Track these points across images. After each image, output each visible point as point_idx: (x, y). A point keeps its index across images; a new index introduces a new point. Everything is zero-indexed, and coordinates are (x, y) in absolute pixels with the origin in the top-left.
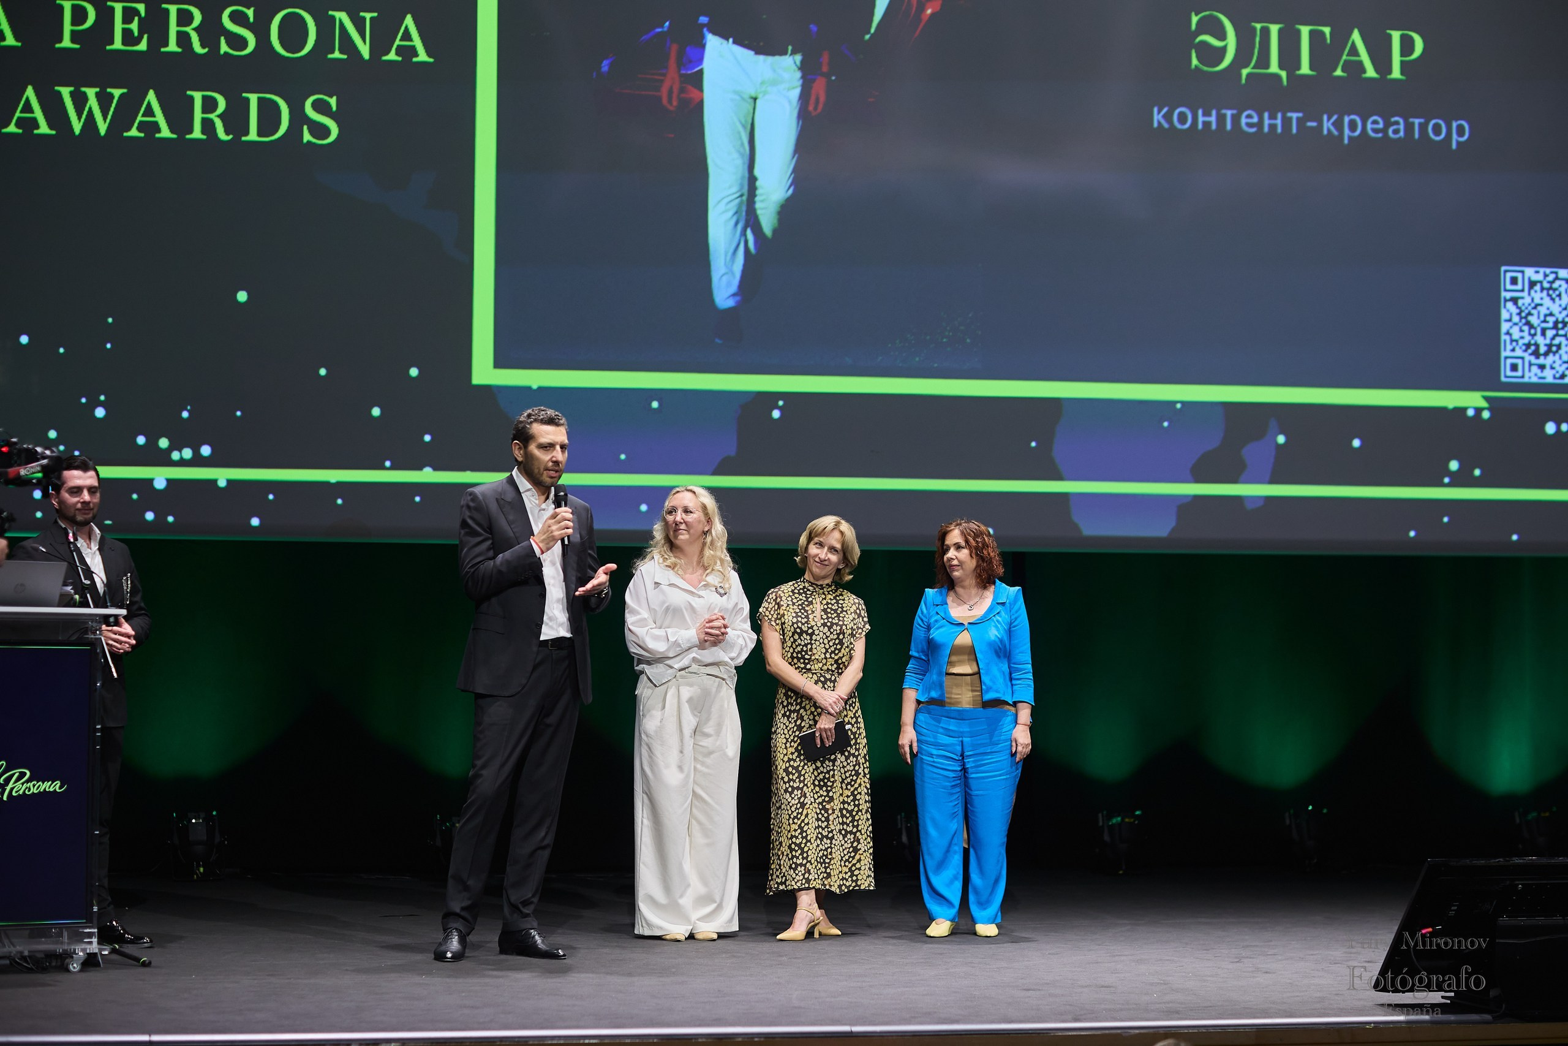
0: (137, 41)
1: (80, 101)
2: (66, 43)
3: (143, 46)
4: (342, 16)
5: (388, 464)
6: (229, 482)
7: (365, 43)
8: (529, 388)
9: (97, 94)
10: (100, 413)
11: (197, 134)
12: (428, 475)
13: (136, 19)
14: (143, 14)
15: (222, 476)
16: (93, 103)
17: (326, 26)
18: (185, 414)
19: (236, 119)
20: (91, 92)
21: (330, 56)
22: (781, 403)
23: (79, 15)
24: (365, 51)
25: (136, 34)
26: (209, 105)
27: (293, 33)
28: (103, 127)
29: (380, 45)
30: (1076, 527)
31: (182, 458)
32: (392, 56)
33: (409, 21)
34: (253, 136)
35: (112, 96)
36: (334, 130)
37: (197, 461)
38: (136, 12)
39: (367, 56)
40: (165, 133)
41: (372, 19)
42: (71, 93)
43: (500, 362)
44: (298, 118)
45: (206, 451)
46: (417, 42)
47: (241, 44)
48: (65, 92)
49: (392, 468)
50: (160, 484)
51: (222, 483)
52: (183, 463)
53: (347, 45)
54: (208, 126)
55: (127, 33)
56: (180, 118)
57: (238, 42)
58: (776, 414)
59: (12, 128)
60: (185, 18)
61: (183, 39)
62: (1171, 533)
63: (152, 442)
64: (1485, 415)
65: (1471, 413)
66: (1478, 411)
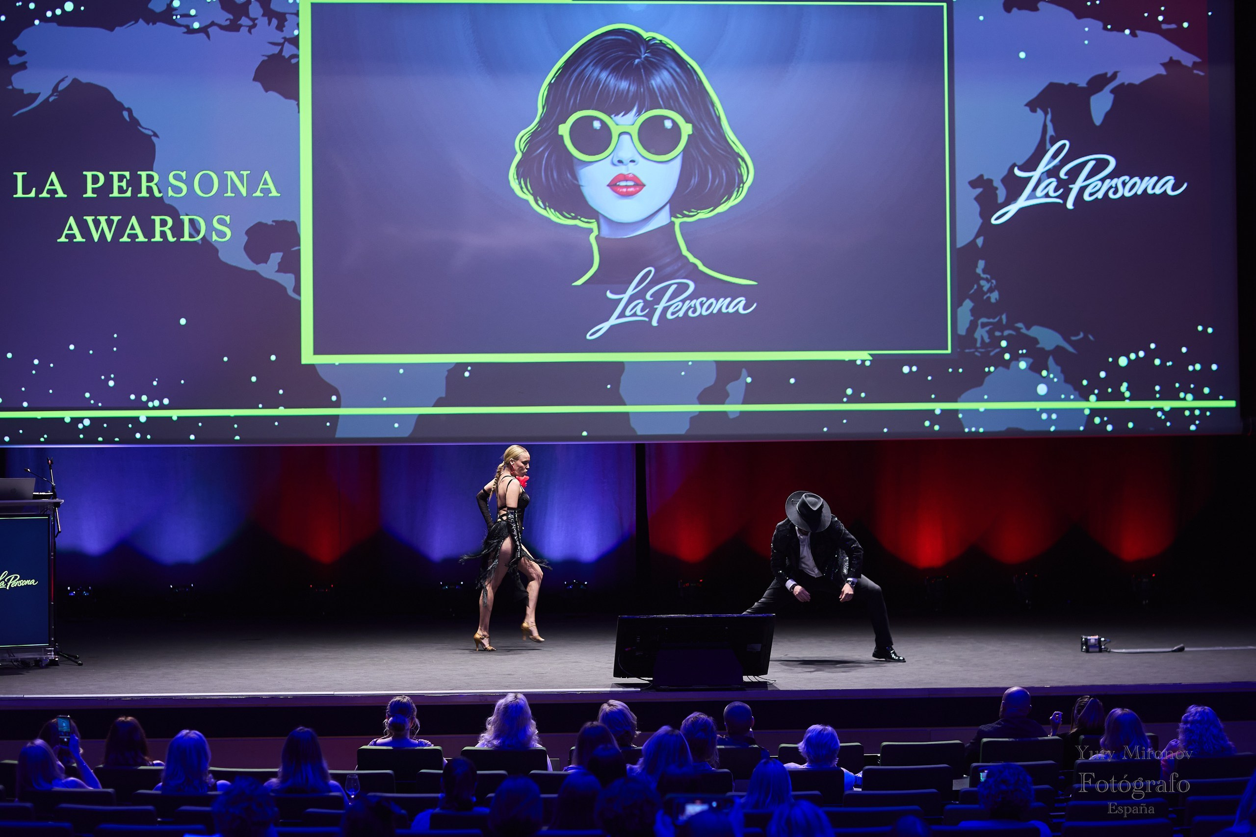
0: (126, 191)
1: (97, 223)
2: (89, 194)
3: (128, 194)
4: (231, 174)
5: (260, 406)
6: (178, 418)
7: (243, 186)
8: (334, 364)
9: (106, 220)
10: (111, 383)
11: (158, 238)
12: (282, 411)
13: (125, 180)
14: (128, 178)
15: (175, 414)
16: (104, 225)
17: (223, 180)
18: (155, 383)
19: (178, 229)
20: (103, 219)
21: (225, 195)
22: (469, 368)
23: (95, 179)
24: (244, 191)
25: (125, 188)
26: (163, 223)
27: (206, 183)
28: (109, 237)
29: (251, 189)
30: (633, 430)
31: (154, 406)
32: (258, 194)
33: (267, 175)
34: (186, 238)
35: (113, 221)
36: (229, 233)
37: (162, 407)
38: (124, 177)
39: (244, 194)
40: (141, 238)
41: (247, 175)
42: (93, 220)
43: (317, 351)
44: (210, 228)
45: (166, 401)
46: (271, 185)
47: (179, 190)
48: (89, 219)
49: (263, 408)
50: (143, 420)
51: (175, 418)
52: (154, 408)
53: (235, 188)
54: (163, 234)
55: (120, 188)
56: (149, 231)
57: (177, 190)
58: (467, 374)
59: (63, 239)
60: (150, 179)
61: (149, 190)
62: (686, 432)
63: (138, 397)
64: (868, 363)
65: (859, 363)
66: (863, 361)
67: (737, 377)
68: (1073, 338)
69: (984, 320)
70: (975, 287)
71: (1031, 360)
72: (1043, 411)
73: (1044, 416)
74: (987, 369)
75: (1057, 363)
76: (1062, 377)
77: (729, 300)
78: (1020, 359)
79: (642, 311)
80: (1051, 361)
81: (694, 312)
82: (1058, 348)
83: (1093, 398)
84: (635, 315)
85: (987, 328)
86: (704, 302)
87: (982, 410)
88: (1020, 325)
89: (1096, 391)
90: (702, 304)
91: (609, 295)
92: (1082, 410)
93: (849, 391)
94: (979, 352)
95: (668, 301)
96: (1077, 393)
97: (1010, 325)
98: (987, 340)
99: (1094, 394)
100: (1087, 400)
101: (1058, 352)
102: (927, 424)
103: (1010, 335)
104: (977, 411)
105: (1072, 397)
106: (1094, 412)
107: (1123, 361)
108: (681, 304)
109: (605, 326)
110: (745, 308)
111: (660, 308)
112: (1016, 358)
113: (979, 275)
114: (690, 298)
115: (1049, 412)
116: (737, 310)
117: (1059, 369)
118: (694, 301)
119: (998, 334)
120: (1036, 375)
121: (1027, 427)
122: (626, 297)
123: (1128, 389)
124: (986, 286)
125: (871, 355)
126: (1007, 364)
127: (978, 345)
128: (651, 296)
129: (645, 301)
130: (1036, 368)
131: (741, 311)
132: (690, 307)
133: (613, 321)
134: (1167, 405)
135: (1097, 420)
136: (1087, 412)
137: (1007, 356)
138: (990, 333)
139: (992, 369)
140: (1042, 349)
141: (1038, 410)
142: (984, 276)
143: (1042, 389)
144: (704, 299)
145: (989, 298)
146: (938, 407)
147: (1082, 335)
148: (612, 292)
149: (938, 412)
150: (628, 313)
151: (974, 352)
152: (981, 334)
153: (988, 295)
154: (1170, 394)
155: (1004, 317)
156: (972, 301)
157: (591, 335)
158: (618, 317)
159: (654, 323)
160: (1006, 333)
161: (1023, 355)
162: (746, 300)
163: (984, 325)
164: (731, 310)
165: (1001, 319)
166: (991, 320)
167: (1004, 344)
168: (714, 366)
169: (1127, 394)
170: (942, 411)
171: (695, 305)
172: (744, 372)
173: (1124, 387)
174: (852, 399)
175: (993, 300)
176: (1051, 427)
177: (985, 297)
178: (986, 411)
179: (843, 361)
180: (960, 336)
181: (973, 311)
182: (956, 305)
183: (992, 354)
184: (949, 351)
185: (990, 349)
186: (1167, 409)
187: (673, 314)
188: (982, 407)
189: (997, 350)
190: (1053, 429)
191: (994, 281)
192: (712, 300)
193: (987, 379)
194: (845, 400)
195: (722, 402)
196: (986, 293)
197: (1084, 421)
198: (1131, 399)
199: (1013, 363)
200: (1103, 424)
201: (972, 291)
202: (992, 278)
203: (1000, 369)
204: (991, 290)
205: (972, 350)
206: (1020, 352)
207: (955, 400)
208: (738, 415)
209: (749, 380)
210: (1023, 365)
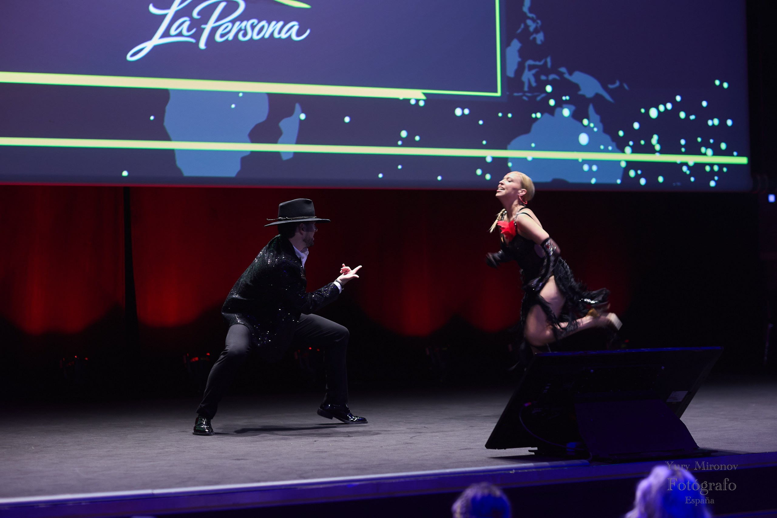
30: (180, 171)
62: (237, 175)
64: (422, 104)
65: (413, 102)
66: (417, 101)
67: (290, 113)
68: (611, 86)
69: (530, 62)
70: (522, 26)
71: (573, 108)
72: (585, 162)
73: (586, 168)
74: (533, 116)
75: (597, 112)
76: (601, 125)
77: (281, 23)
78: (564, 106)
79: (189, 30)
80: (591, 110)
81: (245, 35)
82: (598, 96)
83: (628, 150)
84: (180, 34)
85: (534, 71)
86: (255, 24)
87: (530, 159)
88: (563, 70)
89: (631, 143)
90: (253, 27)
91: (152, 9)
92: (619, 162)
93: (404, 134)
94: (527, 97)
95: (218, 20)
96: (614, 144)
97: (554, 70)
98: (534, 84)
99: (629, 145)
100: (623, 151)
101: (597, 100)
102: (479, 172)
103: (554, 80)
104: (525, 159)
105: (610, 148)
106: (631, 165)
107: (653, 113)
108: (230, 25)
109: (148, 46)
110: (299, 34)
111: (208, 28)
112: (560, 104)
113: (525, 14)
114: (241, 18)
115: (590, 163)
116: (290, 36)
117: (597, 118)
118: (244, 23)
119: (543, 78)
120: (577, 123)
121: (572, 179)
122: (170, 13)
123: (659, 142)
124: (532, 26)
125: (425, 94)
126: (551, 111)
127: (526, 89)
128: (199, 14)
129: (192, 19)
130: (578, 116)
131: (295, 38)
132: (240, 30)
133: (157, 40)
134: (692, 160)
135: (632, 173)
136: (623, 165)
137: (552, 102)
138: (537, 76)
139: (539, 115)
140: (583, 96)
141: (580, 161)
142: (530, 15)
143: (584, 139)
144: (255, 21)
145: (535, 39)
146: (489, 155)
147: (617, 84)
148: (155, 6)
149: (489, 160)
150: (173, 32)
151: (521, 96)
152: (528, 76)
153: (534, 36)
154: (694, 150)
155: (549, 60)
156: (520, 41)
157: (133, 55)
158: (163, 36)
159: (202, 45)
160: (552, 77)
161: (566, 102)
162: (299, 25)
163: (531, 68)
164: (283, 36)
165: (546, 63)
166: (537, 63)
167: (549, 89)
168: (266, 99)
169: (658, 147)
170: (494, 159)
171: (245, 27)
172: (298, 107)
173: (655, 139)
174: (408, 143)
175: (539, 42)
176: (591, 179)
177: (531, 38)
178: (534, 160)
179: (397, 100)
180: (509, 78)
181: (521, 52)
182: (505, 44)
183: (538, 99)
184: (499, 94)
185: (536, 94)
186: (691, 164)
187: (222, 36)
188: (530, 155)
189: (543, 95)
190: (593, 181)
191: (539, 22)
192: (264, 23)
193: (535, 126)
194: (400, 143)
195: (274, 141)
196: (532, 34)
197: (620, 174)
198: (661, 152)
199: (558, 110)
200: (638, 177)
201: (519, 31)
202: (538, 18)
203: (546, 115)
204: (536, 31)
205: (520, 94)
206: (564, 98)
207: (504, 148)
208: (291, 156)
209: (303, 117)
210: (566, 112)
